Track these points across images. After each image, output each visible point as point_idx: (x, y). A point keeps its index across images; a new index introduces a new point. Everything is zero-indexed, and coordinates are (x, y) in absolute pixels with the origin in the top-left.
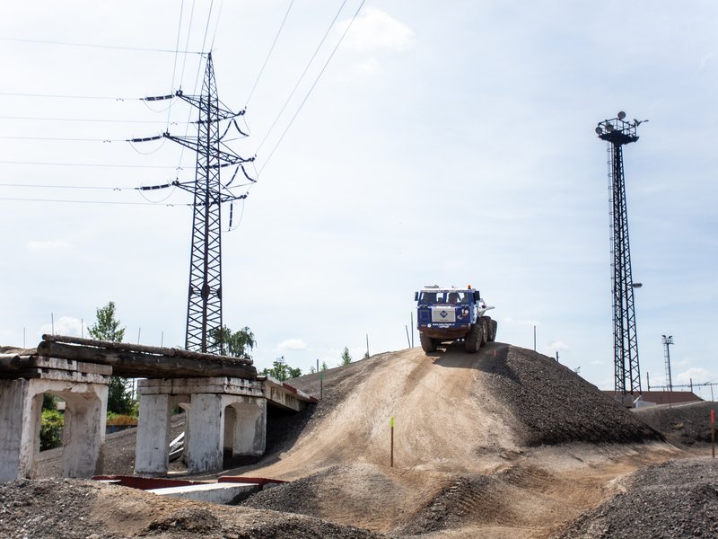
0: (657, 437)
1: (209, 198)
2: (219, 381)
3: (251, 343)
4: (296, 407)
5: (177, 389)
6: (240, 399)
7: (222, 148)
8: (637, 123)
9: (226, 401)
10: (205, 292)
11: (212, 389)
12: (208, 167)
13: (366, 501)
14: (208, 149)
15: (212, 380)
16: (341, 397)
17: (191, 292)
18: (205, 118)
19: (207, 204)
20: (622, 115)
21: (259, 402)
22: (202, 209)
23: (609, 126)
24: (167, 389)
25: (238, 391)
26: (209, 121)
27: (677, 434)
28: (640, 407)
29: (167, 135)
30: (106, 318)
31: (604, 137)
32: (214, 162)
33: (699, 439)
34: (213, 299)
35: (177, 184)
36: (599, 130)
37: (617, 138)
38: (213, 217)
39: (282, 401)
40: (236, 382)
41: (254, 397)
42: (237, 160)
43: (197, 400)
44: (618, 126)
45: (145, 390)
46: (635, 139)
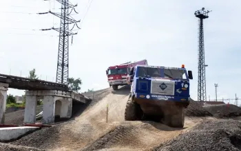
0: (210, 115)
1: (64, 34)
2: (54, 91)
3: (80, 83)
4: (84, 102)
5: (39, 94)
6: (62, 98)
7: (69, 17)
8: (208, 12)
9: (56, 99)
10: (63, 65)
11: (51, 94)
12: (65, 24)
13: (79, 135)
14: (64, 17)
15: (51, 91)
16: (100, 99)
17: (58, 65)
18: (64, 7)
19: (64, 36)
20: (203, 9)
21: (69, 99)
22: (62, 38)
23: (199, 13)
24: (35, 94)
25: (61, 95)
26: (65, 8)
27: (217, 115)
28: (205, 106)
29: (50, 12)
30: (33, 74)
31: (197, 16)
32: (66, 22)
33: (224, 116)
34: (65, 68)
35: (53, 28)
36: (195, 14)
37: (201, 17)
38: (66, 40)
39: (79, 99)
40: (60, 92)
41: (68, 98)
42: (74, 21)
43: (46, 98)
44: (202, 12)
45: (28, 94)
46: (207, 17)
